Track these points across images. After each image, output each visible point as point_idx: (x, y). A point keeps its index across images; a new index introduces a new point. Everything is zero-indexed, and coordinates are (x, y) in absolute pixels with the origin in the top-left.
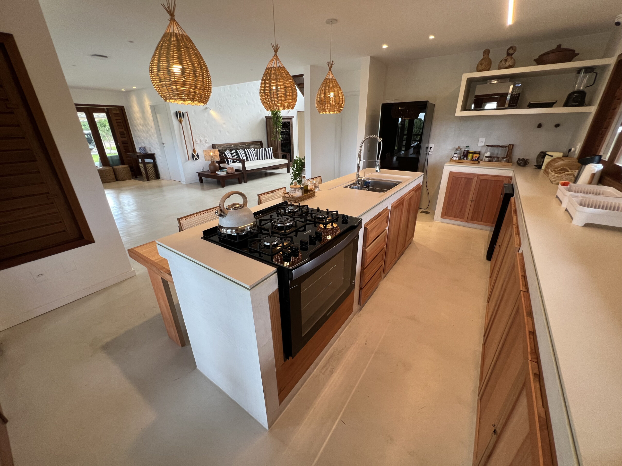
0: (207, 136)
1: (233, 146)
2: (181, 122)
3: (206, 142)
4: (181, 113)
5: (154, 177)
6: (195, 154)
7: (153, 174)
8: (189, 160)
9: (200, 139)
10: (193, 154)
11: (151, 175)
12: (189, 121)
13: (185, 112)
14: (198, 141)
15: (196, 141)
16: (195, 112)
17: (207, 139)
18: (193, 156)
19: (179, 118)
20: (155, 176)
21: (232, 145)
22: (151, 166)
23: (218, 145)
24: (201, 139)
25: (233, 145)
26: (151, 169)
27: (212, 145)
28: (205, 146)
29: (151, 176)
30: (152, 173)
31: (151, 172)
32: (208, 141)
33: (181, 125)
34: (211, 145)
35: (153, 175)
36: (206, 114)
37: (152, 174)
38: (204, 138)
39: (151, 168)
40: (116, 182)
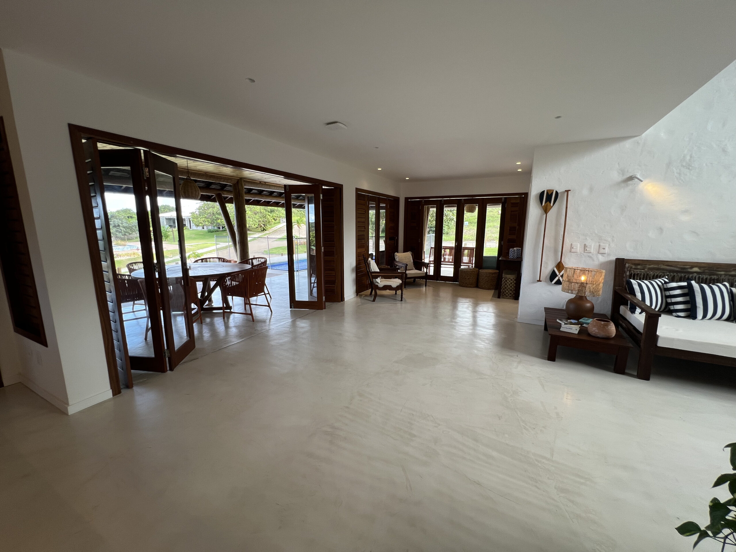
0: (609, 239)
1: (696, 269)
2: (546, 210)
3: (602, 251)
4: (552, 193)
5: (510, 295)
6: (560, 273)
7: (511, 290)
8: (539, 281)
9: (585, 245)
10: (554, 271)
11: (507, 291)
12: (567, 208)
13: (564, 190)
14: (578, 248)
15: (571, 247)
16: (591, 189)
17: (607, 245)
18: (553, 275)
19: (546, 202)
20: (514, 294)
21: (692, 267)
22: (511, 278)
23: (637, 262)
24: (587, 244)
25: (700, 268)
26: (509, 283)
27: (617, 260)
28: (593, 260)
29: (507, 293)
30: (511, 288)
31: (509, 287)
32: (607, 251)
33: (545, 215)
34: (614, 258)
35: (510, 292)
36: (624, 192)
37: (509, 290)
38: (599, 242)
39: (511, 281)
40: (475, 289)
